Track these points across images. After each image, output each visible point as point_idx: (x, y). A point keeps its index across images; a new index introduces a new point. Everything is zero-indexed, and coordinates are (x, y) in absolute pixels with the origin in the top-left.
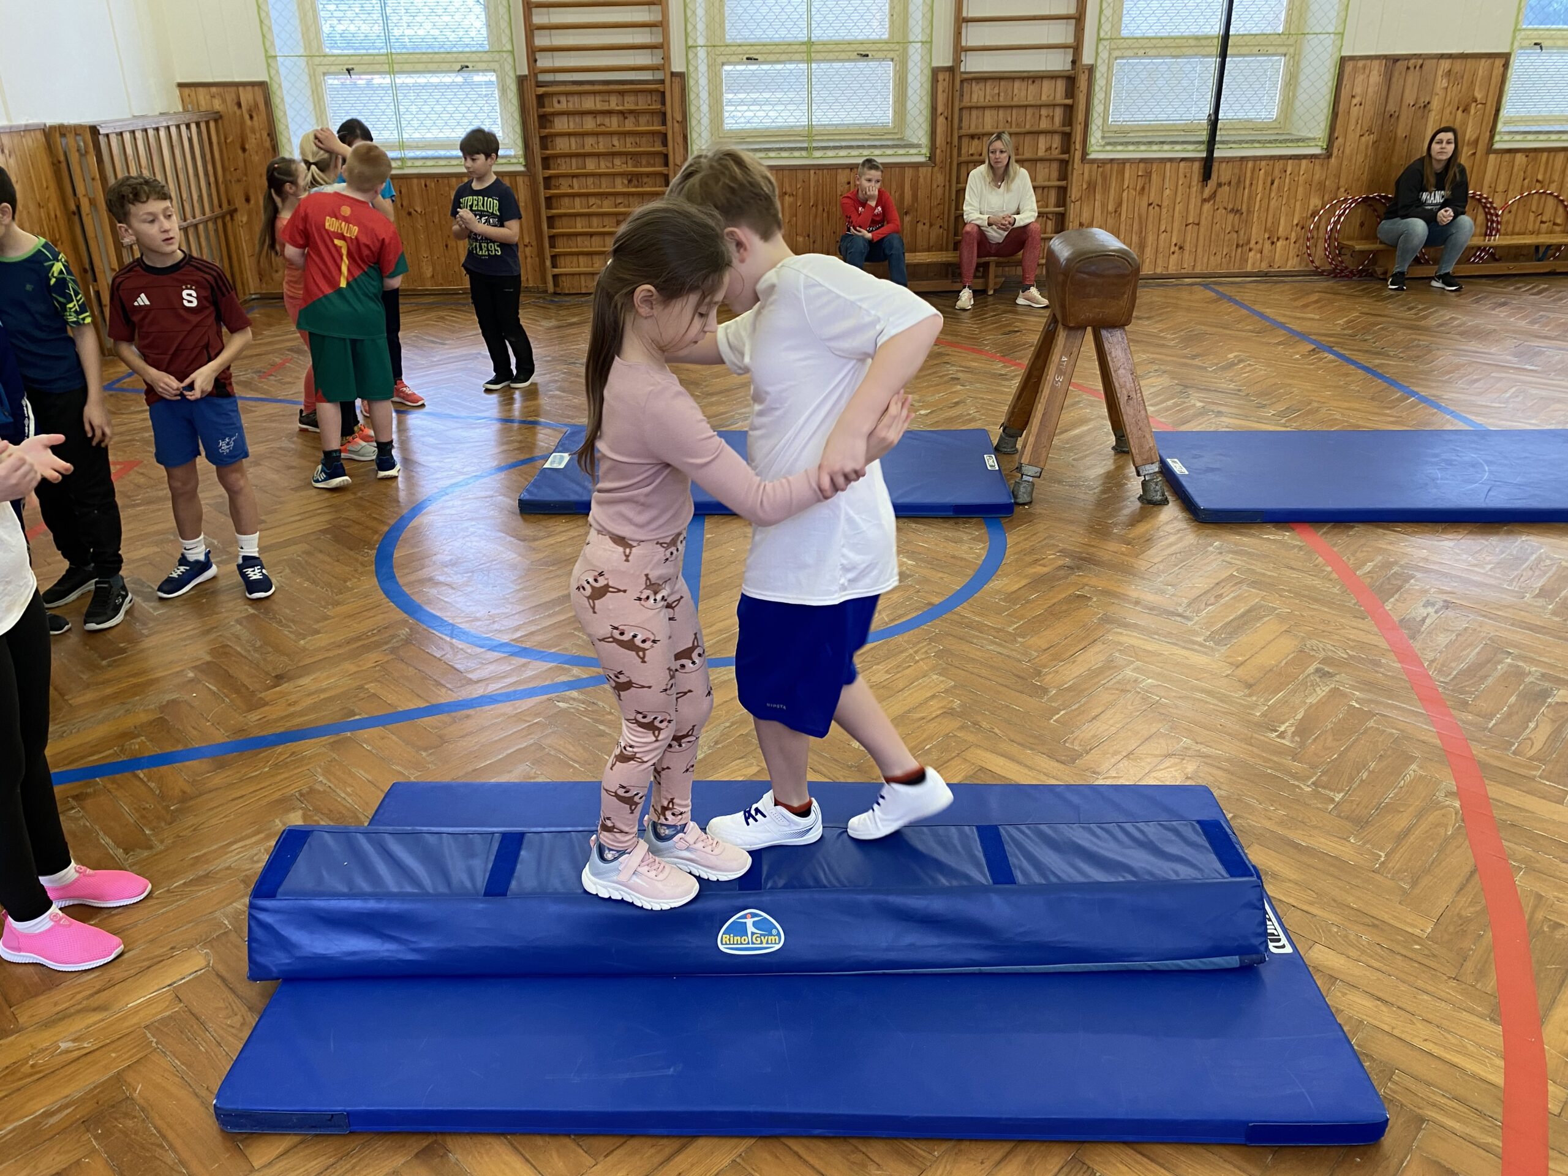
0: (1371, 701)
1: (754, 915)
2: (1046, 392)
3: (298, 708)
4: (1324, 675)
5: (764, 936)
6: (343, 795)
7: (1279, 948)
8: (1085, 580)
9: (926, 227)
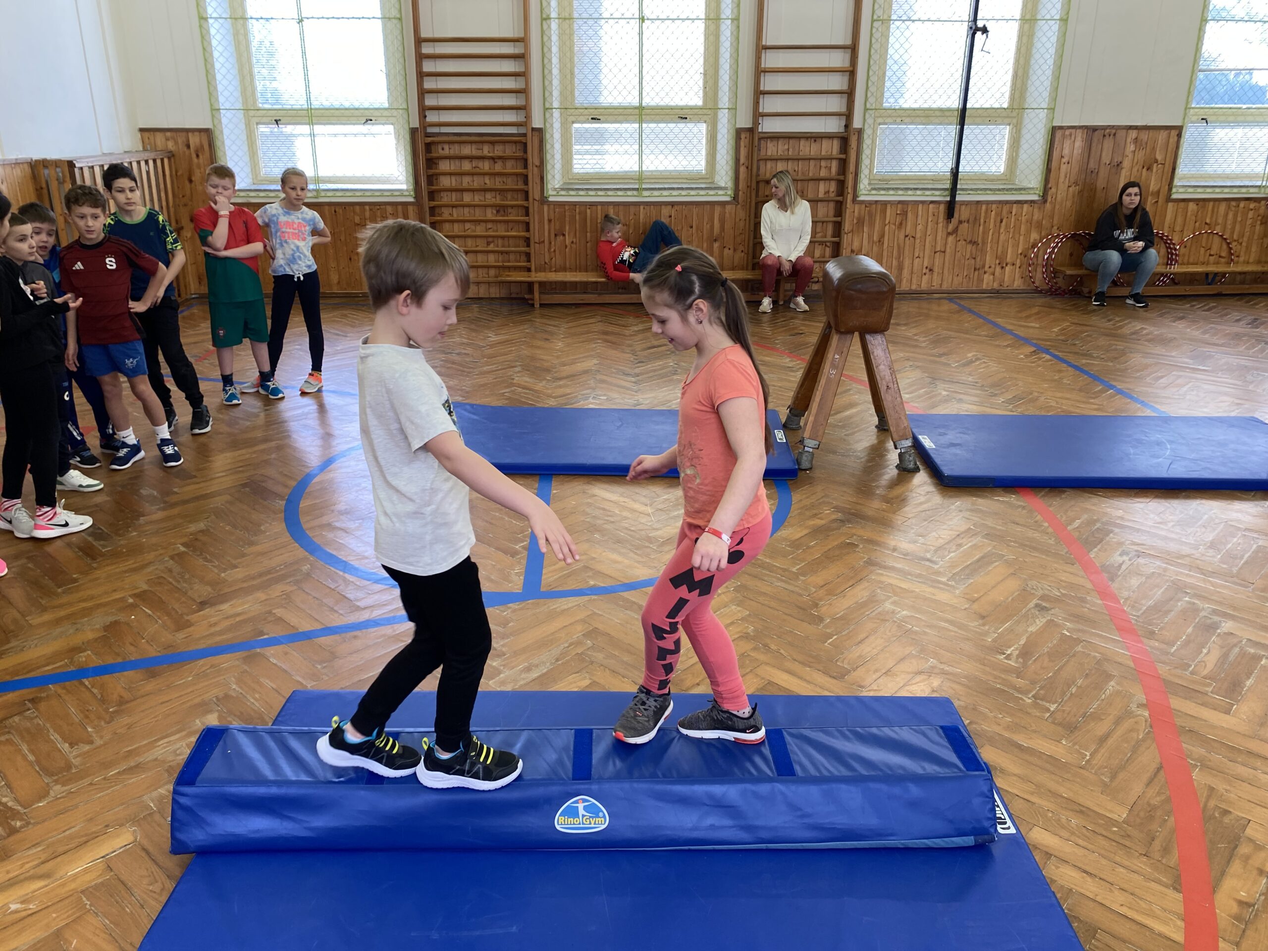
0: (1079, 630)
1: (584, 801)
2: (822, 382)
3: (217, 629)
4: (1042, 609)
5: (593, 817)
6: (252, 700)
7: (1007, 829)
8: (854, 531)
9: (731, 251)
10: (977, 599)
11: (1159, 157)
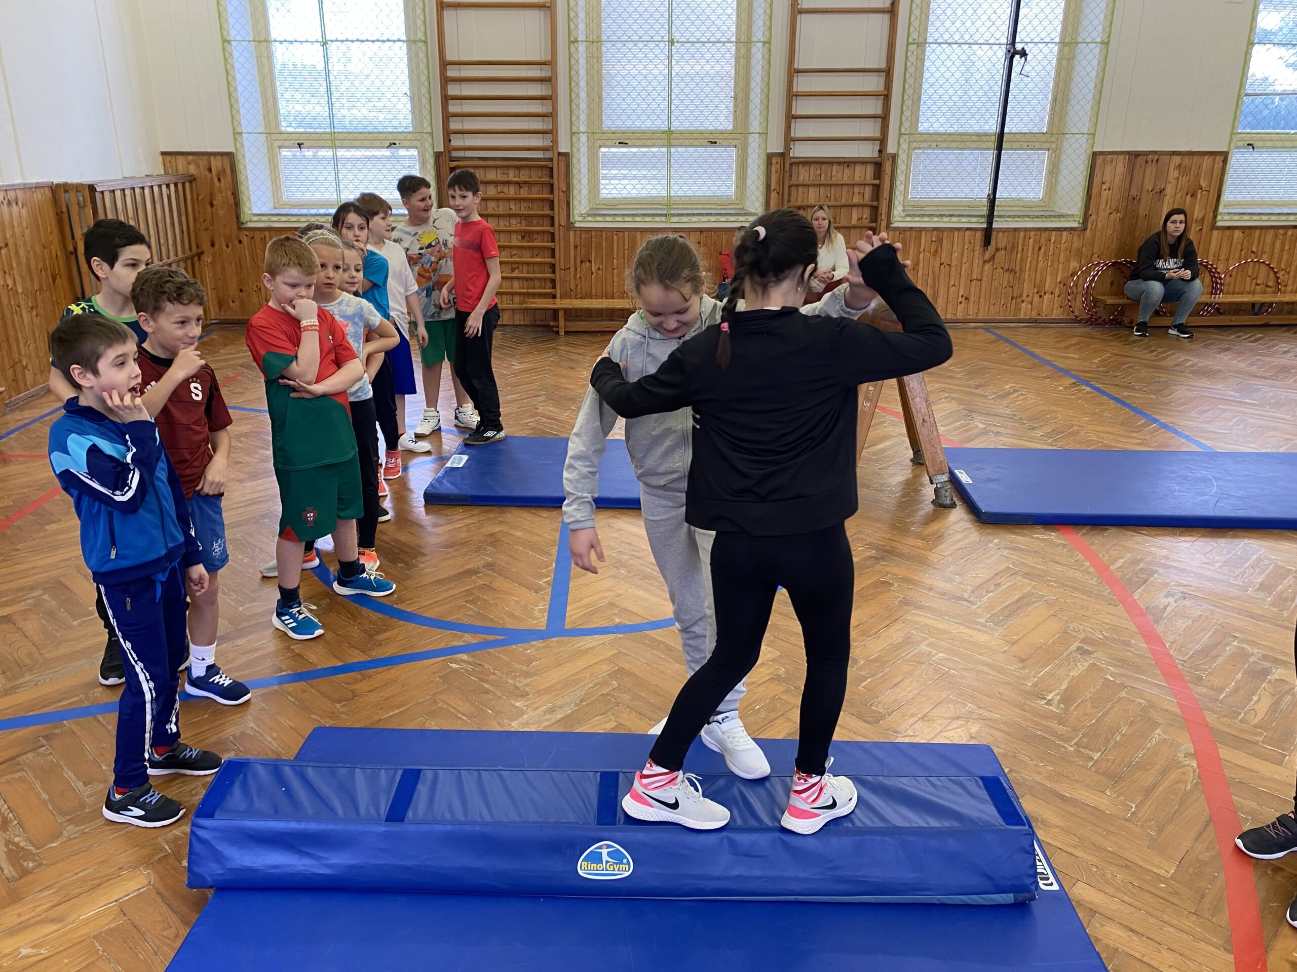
0: (1123, 675)
1: (608, 846)
4: (1084, 652)
5: (617, 864)
6: (270, 739)
7: (1048, 885)
8: (888, 569)
10: (1016, 642)
11: (1203, 184)
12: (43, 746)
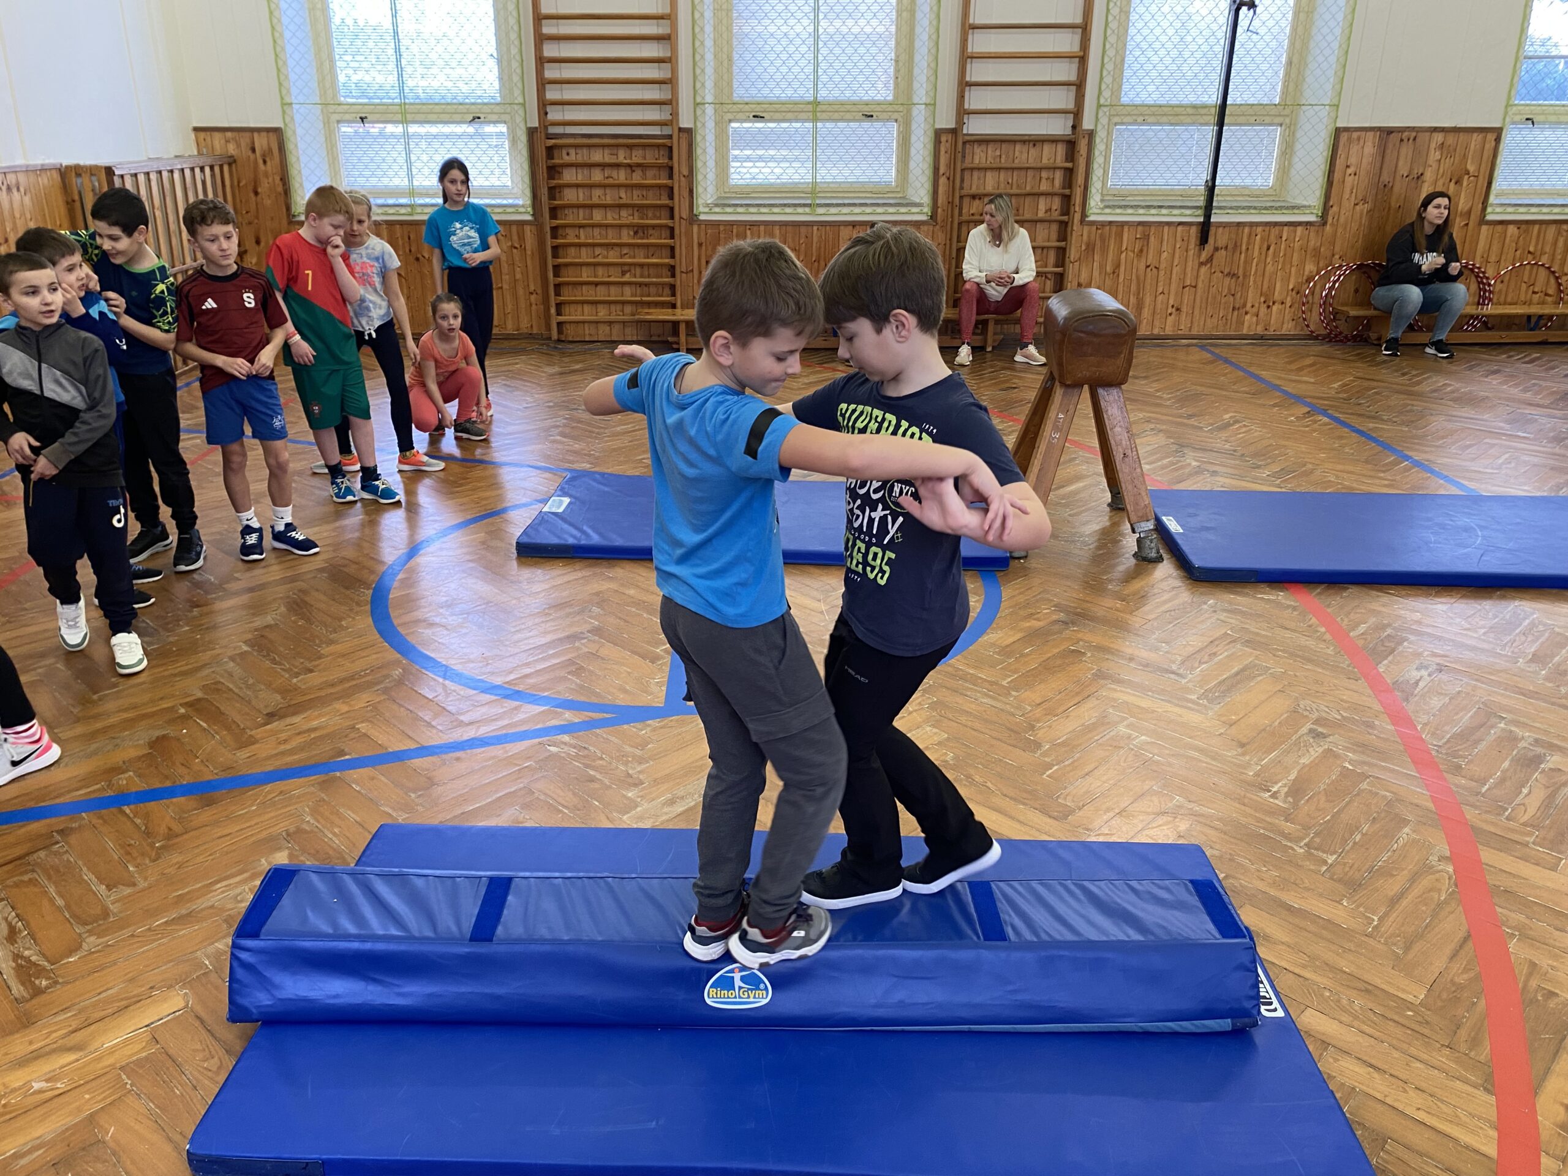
0: (1364, 763)
1: (742, 970)
2: (1042, 446)
3: (288, 747)
4: (1317, 735)
5: (752, 990)
6: (330, 836)
7: (1273, 1011)
8: (1080, 636)
10: (1235, 723)
11: (1471, 168)
12: (57, 843)
